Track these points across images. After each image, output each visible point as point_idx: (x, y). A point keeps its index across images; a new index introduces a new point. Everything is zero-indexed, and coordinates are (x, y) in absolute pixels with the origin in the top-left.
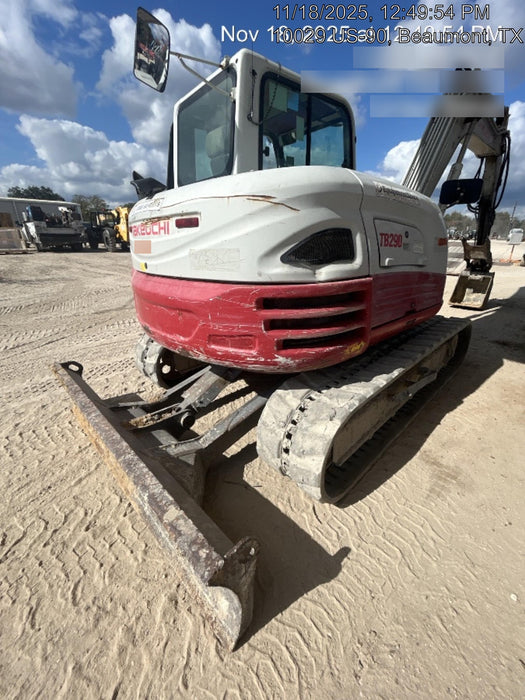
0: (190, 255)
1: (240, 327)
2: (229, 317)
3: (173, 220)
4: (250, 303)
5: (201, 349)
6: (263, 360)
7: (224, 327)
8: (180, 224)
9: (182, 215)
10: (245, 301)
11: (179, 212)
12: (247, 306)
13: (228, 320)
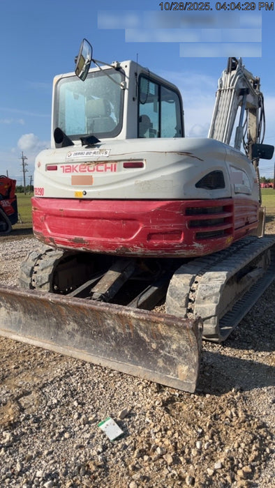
0: (136, 184)
1: (171, 226)
2: (165, 220)
3: (122, 163)
4: (180, 211)
5: (142, 245)
6: (186, 246)
7: (161, 227)
8: (127, 166)
9: (129, 160)
10: (176, 209)
11: (129, 158)
12: (178, 212)
13: (164, 222)
